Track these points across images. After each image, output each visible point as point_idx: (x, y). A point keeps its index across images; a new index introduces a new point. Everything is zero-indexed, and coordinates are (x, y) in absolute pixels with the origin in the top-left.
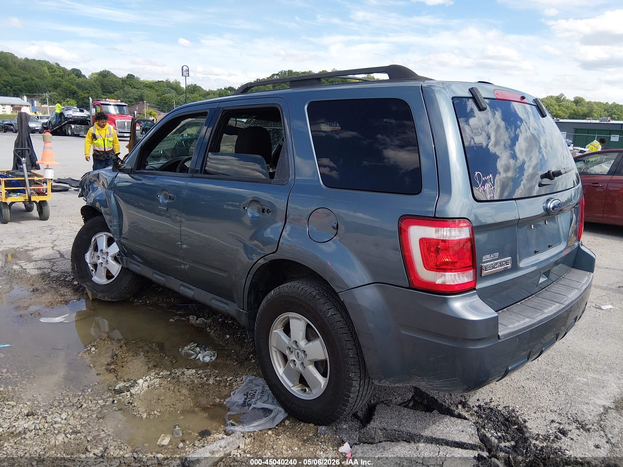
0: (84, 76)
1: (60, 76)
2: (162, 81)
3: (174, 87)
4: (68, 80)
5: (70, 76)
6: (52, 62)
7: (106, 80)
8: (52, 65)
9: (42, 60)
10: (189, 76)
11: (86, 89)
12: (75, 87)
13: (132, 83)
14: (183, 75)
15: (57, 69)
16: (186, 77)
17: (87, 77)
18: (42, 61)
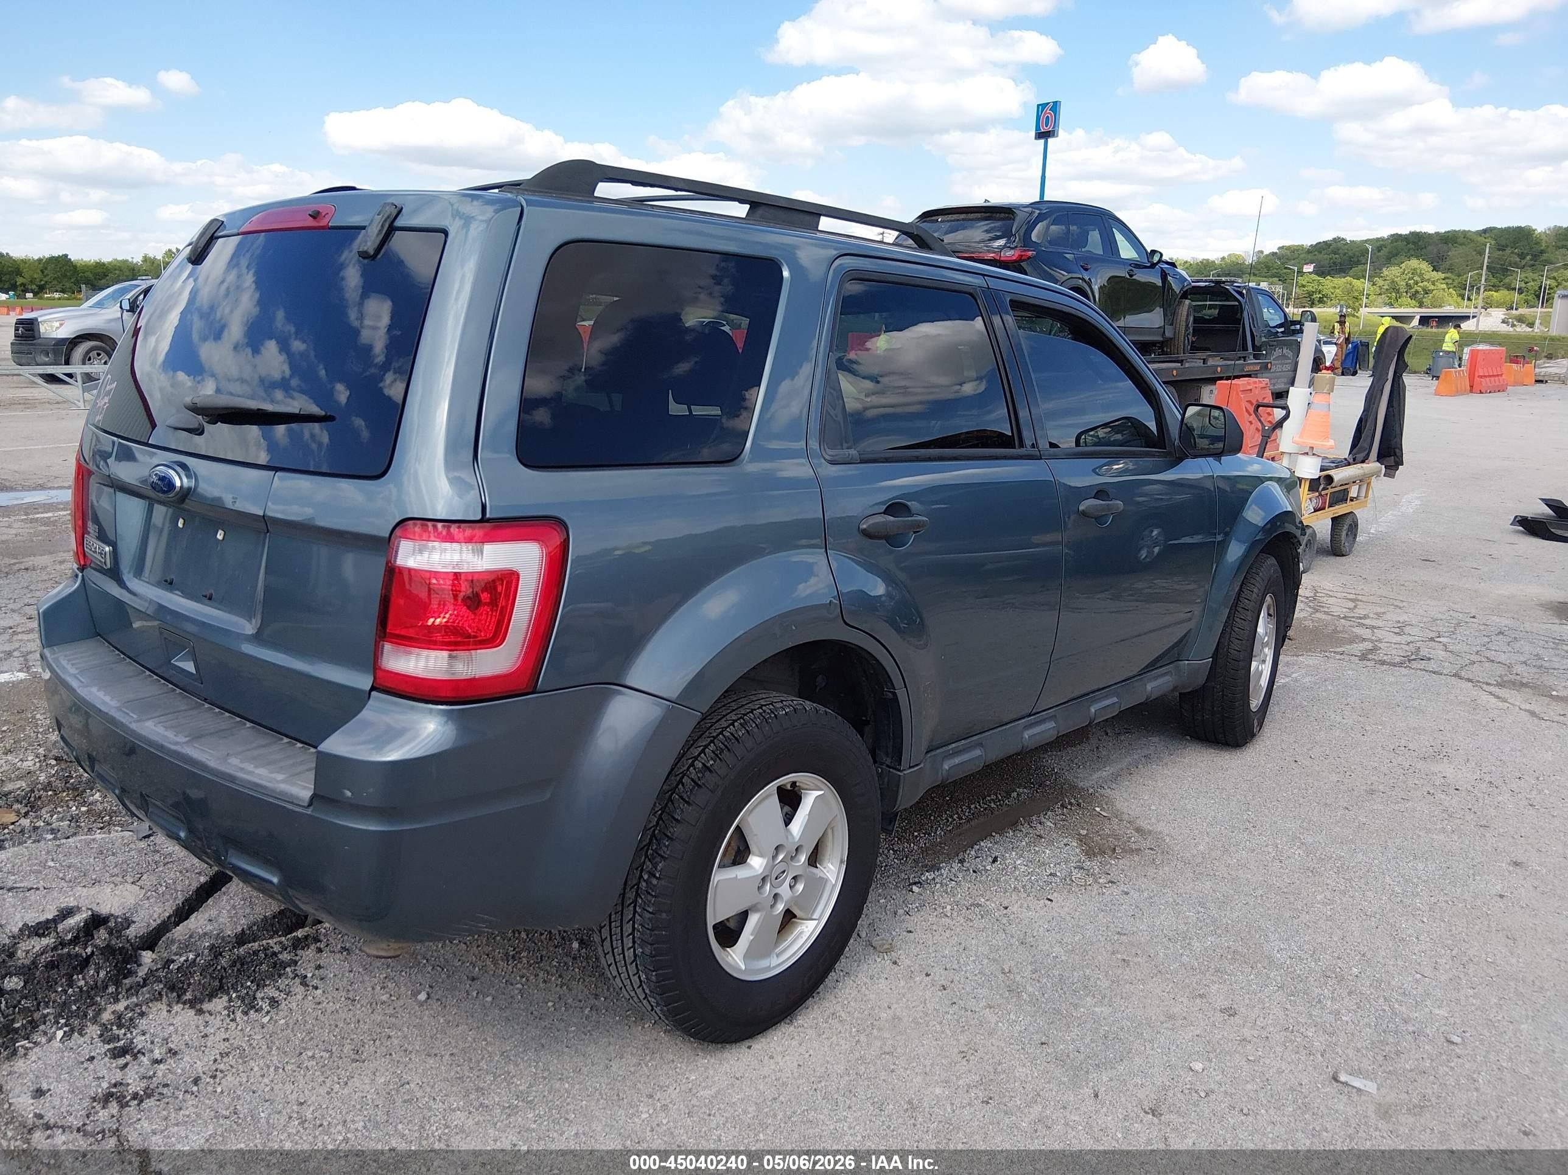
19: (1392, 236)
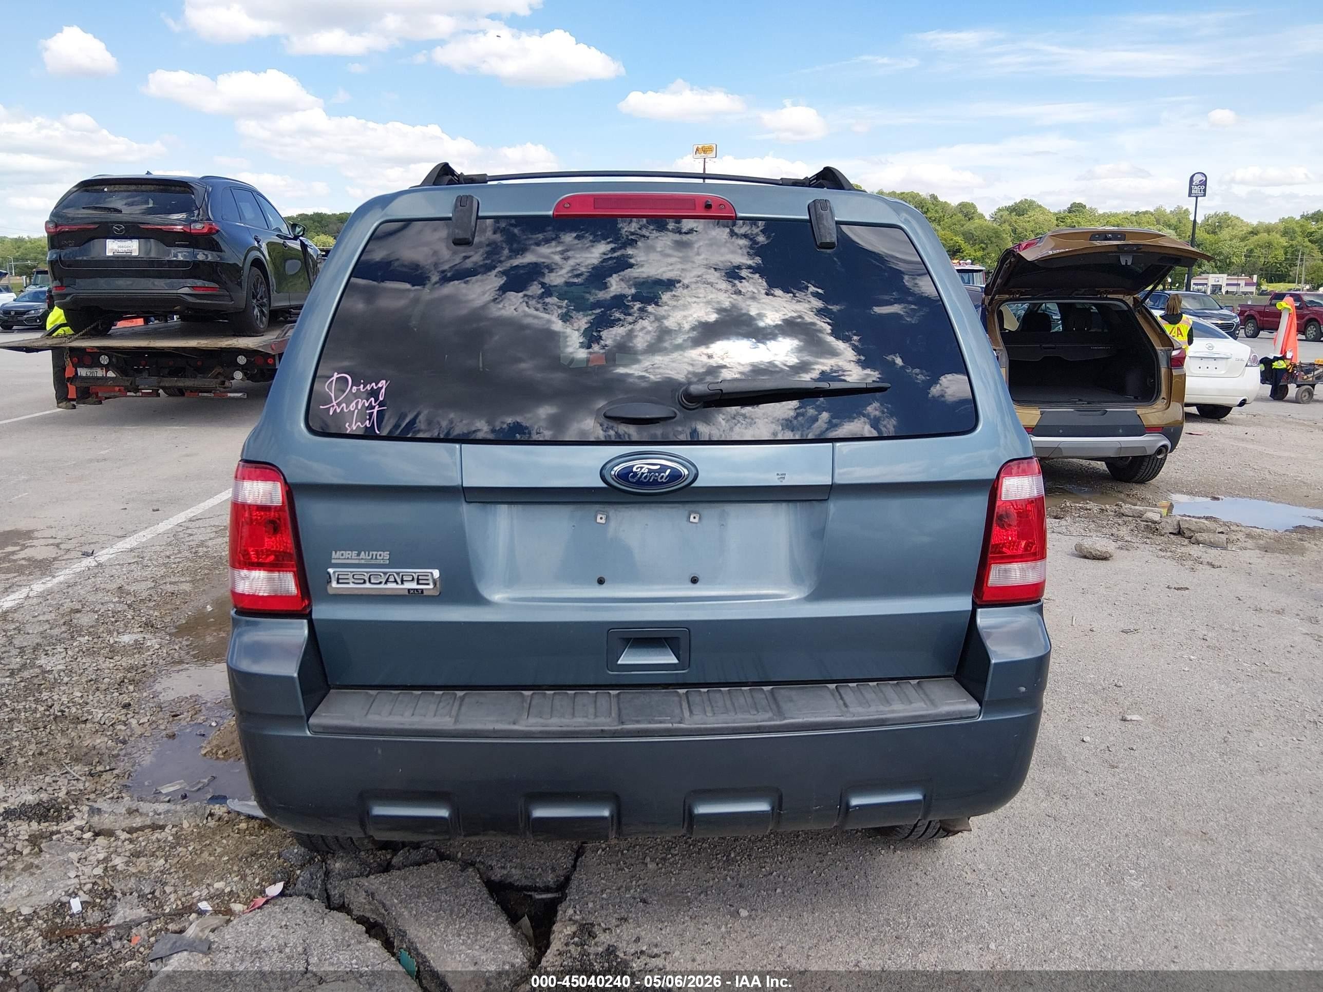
0: (981, 216)
1: (935, 220)
2: (1146, 213)
3: (1174, 221)
4: (949, 227)
5: (954, 217)
6: (924, 193)
7: (1022, 223)
8: (924, 199)
9: (906, 191)
10: (1204, 195)
11: (982, 242)
12: (959, 239)
13: (1079, 223)
14: (1190, 195)
15: (932, 207)
16: (1197, 197)
17: (987, 217)
18: (907, 194)
19: (300, 215)
